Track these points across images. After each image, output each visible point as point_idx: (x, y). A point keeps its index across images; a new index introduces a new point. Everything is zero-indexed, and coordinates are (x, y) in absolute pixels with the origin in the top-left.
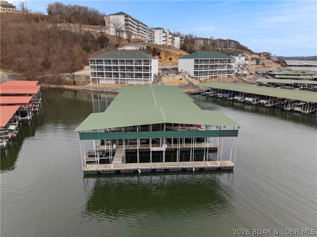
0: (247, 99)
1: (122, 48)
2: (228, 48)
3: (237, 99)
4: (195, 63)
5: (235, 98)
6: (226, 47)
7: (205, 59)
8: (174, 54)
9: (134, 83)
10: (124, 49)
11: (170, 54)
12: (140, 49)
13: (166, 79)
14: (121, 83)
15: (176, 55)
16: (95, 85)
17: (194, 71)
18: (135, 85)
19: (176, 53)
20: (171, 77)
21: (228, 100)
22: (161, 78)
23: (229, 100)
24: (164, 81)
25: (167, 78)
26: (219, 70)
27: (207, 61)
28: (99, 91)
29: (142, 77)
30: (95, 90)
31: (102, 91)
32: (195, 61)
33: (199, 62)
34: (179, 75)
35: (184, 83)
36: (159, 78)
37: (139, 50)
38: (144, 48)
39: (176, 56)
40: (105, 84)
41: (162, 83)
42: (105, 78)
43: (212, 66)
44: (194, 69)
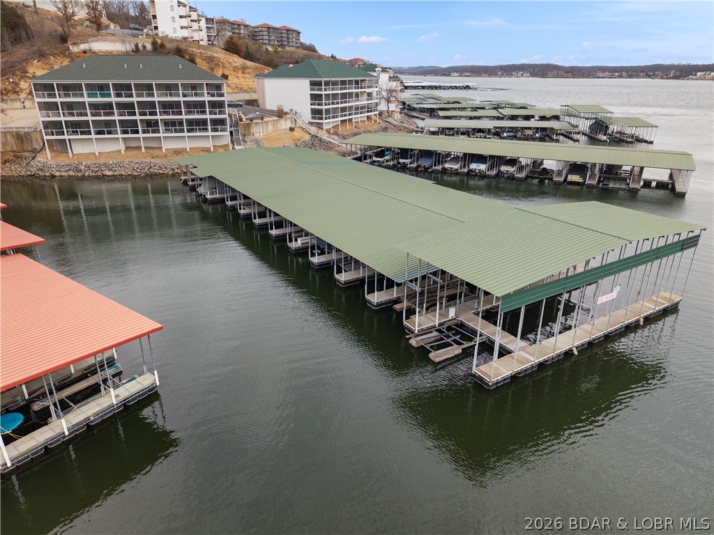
0: (473, 166)
1: (83, 47)
2: (287, 48)
3: (452, 168)
4: (312, 90)
5: (447, 166)
6: (282, 46)
7: (333, 79)
8: (228, 65)
9: (187, 145)
10: (91, 50)
11: (217, 65)
12: (137, 50)
13: (261, 131)
14: (146, 148)
15: (234, 67)
16: (62, 160)
17: (311, 109)
18: (188, 150)
19: (231, 61)
20: (270, 124)
21: (432, 172)
22: (249, 129)
23: (435, 173)
24: (257, 135)
25: (263, 127)
26: (355, 104)
27: (335, 83)
28: (89, 176)
29: (206, 129)
30: (71, 173)
31: (99, 173)
32: (313, 84)
33: (323, 87)
34: (286, 120)
35: (302, 138)
36: (245, 128)
37: (133, 51)
38: (144, 47)
39: (235, 69)
40: (97, 154)
41: (257, 142)
42: (93, 136)
43: (344, 96)
44: (311, 105)
